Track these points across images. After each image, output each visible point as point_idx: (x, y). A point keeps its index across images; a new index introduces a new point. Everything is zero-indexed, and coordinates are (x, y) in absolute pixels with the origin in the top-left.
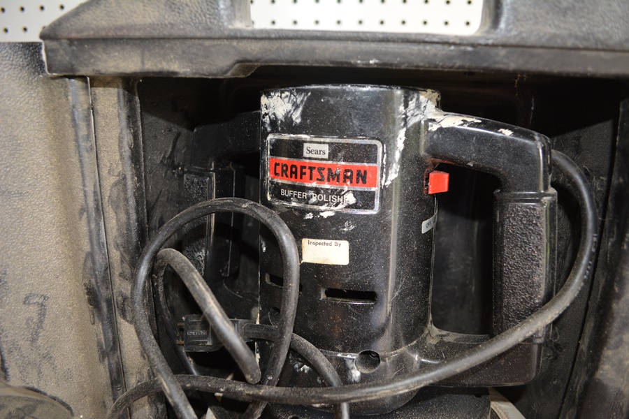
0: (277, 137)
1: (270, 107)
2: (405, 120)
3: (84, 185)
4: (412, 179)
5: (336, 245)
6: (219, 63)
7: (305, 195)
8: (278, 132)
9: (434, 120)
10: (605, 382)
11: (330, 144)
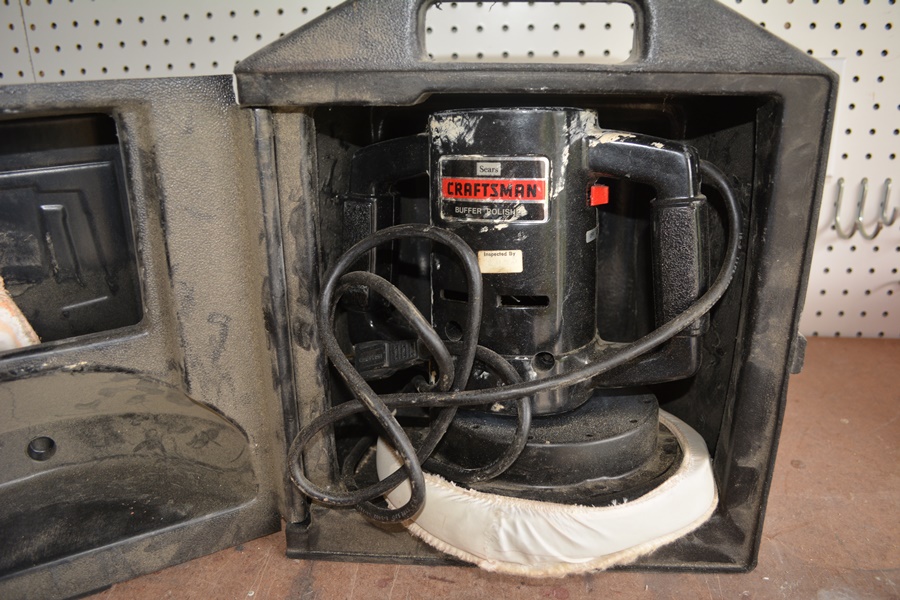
0: (449, 158)
1: (441, 130)
2: (568, 137)
3: (264, 212)
4: (576, 192)
5: (511, 254)
6: (409, 92)
7: (479, 210)
8: (450, 153)
9: (593, 137)
10: (757, 365)
11: (502, 162)
